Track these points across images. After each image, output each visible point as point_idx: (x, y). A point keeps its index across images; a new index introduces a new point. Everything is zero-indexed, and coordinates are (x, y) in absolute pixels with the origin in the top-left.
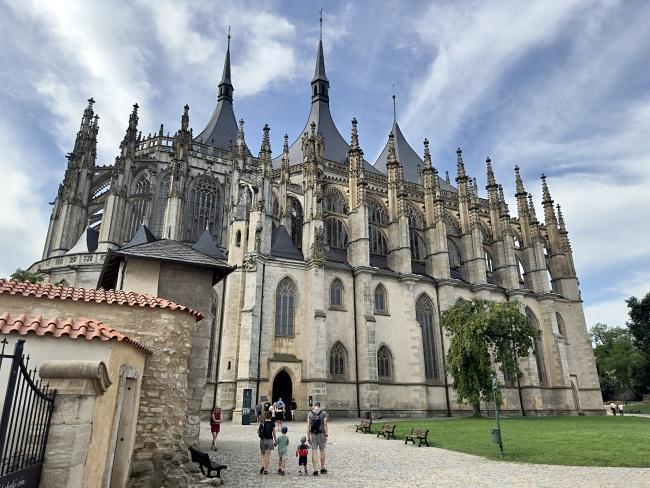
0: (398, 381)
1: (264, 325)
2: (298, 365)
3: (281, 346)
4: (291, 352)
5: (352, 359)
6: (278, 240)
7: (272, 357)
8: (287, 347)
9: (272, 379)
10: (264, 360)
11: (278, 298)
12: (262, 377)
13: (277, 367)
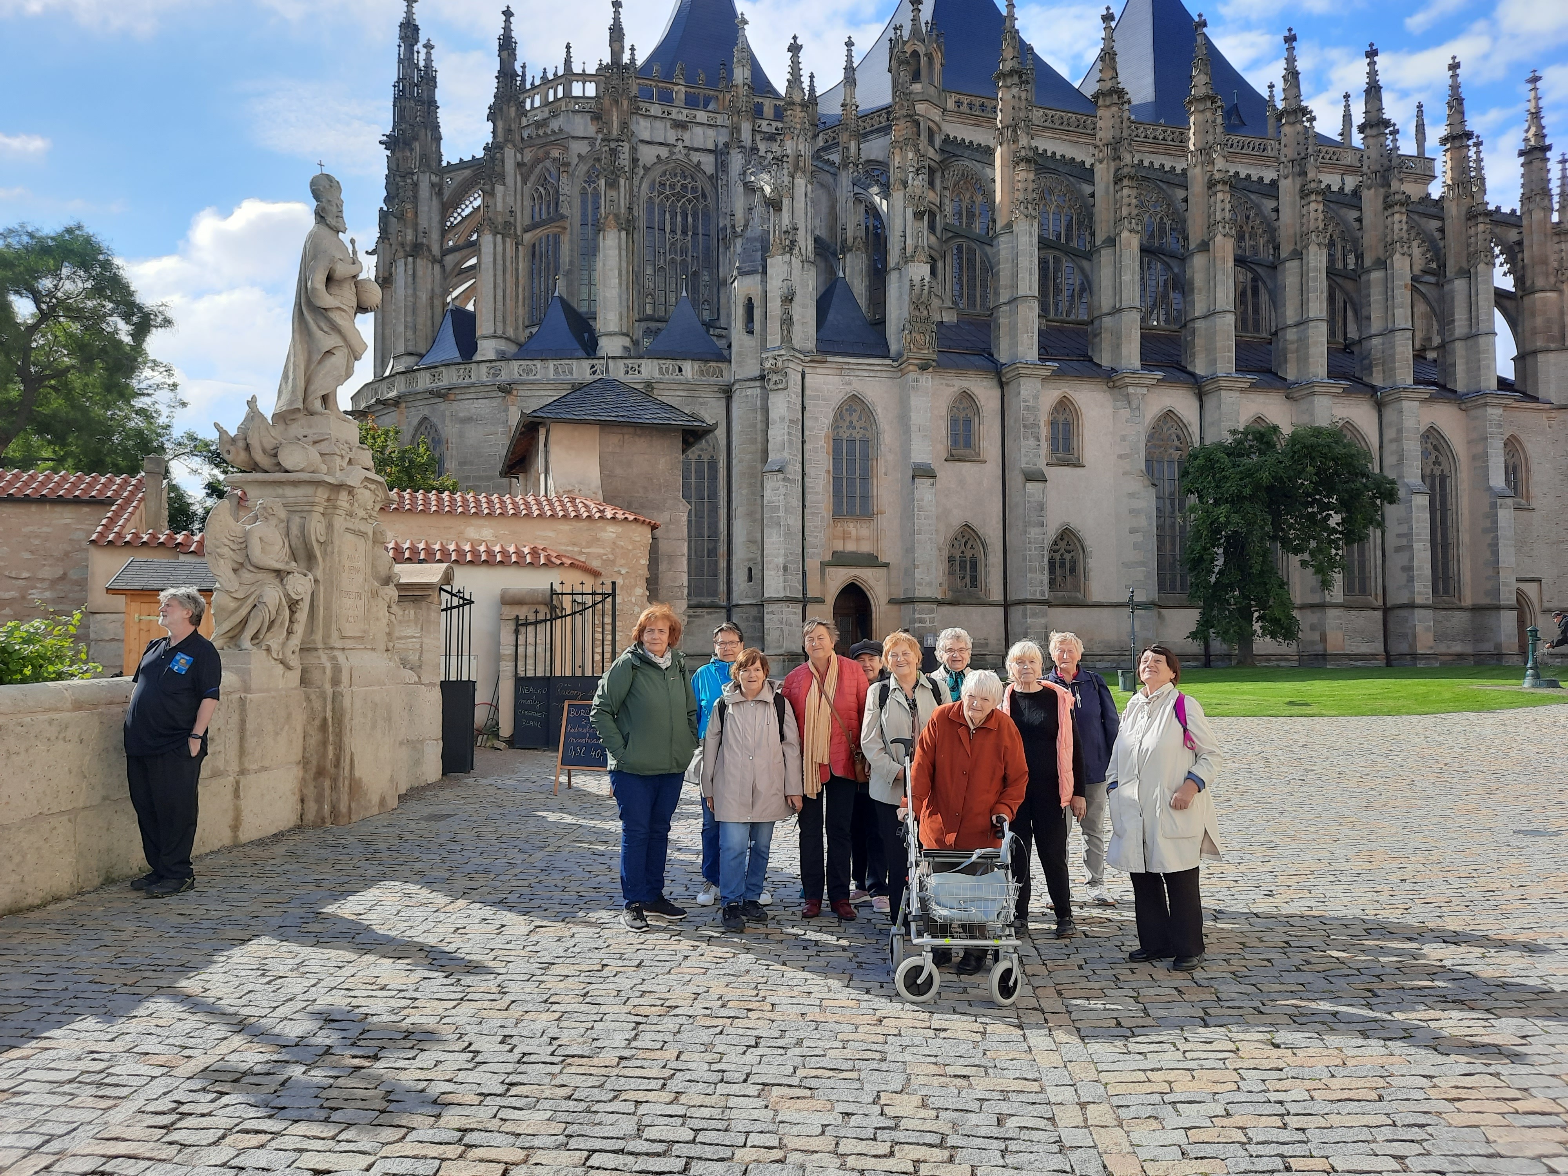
0: (1096, 598)
1: (808, 497)
2: (882, 572)
3: (845, 537)
4: (865, 547)
5: (995, 558)
6: (831, 317)
7: (828, 558)
8: (858, 539)
9: (831, 600)
10: (813, 565)
11: (837, 443)
12: (810, 594)
13: (839, 578)
